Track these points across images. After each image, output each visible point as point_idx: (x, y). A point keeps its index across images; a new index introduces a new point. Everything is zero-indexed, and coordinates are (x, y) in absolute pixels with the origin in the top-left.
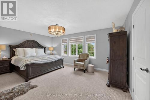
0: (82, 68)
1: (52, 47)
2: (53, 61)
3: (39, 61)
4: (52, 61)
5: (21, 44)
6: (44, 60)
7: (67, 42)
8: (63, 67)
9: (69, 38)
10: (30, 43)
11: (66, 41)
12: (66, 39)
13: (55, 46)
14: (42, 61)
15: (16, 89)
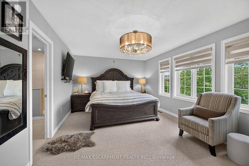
0: (201, 137)
1: (145, 78)
2: (135, 103)
3: (109, 101)
4: (132, 104)
5: (102, 75)
6: (117, 101)
7: (170, 66)
8: (157, 120)
9: (174, 57)
10: (112, 72)
11: (168, 64)
12: (168, 61)
13: (148, 76)
14: (114, 101)
15: (72, 139)
